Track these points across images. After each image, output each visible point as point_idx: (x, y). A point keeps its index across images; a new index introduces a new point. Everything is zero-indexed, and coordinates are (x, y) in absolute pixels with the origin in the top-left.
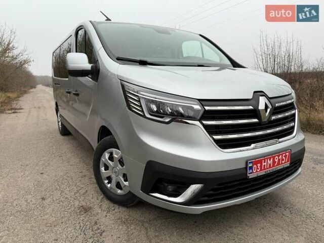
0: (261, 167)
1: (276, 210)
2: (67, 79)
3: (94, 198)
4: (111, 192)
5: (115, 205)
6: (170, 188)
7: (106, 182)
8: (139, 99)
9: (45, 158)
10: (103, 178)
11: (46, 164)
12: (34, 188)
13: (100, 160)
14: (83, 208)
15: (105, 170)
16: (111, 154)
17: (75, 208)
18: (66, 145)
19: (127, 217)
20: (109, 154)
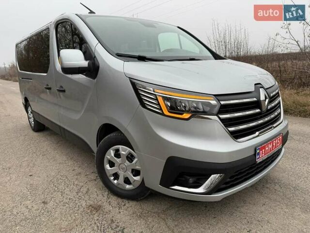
0: (265, 151)
1: (268, 186)
2: (45, 74)
3: (100, 196)
4: (118, 188)
5: (125, 200)
6: (191, 180)
7: (112, 178)
8: (156, 97)
9: (26, 159)
10: (108, 175)
11: (31, 165)
12: (29, 192)
13: (104, 158)
14: (93, 207)
15: (111, 167)
16: (117, 151)
17: (84, 208)
18: (43, 142)
19: (141, 210)
20: (114, 151)
